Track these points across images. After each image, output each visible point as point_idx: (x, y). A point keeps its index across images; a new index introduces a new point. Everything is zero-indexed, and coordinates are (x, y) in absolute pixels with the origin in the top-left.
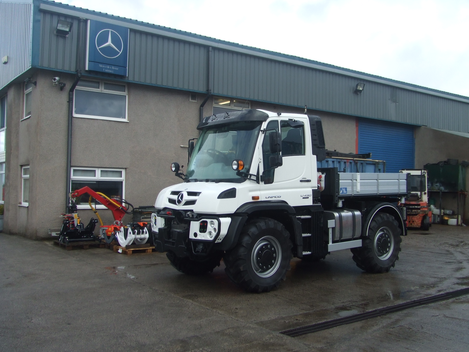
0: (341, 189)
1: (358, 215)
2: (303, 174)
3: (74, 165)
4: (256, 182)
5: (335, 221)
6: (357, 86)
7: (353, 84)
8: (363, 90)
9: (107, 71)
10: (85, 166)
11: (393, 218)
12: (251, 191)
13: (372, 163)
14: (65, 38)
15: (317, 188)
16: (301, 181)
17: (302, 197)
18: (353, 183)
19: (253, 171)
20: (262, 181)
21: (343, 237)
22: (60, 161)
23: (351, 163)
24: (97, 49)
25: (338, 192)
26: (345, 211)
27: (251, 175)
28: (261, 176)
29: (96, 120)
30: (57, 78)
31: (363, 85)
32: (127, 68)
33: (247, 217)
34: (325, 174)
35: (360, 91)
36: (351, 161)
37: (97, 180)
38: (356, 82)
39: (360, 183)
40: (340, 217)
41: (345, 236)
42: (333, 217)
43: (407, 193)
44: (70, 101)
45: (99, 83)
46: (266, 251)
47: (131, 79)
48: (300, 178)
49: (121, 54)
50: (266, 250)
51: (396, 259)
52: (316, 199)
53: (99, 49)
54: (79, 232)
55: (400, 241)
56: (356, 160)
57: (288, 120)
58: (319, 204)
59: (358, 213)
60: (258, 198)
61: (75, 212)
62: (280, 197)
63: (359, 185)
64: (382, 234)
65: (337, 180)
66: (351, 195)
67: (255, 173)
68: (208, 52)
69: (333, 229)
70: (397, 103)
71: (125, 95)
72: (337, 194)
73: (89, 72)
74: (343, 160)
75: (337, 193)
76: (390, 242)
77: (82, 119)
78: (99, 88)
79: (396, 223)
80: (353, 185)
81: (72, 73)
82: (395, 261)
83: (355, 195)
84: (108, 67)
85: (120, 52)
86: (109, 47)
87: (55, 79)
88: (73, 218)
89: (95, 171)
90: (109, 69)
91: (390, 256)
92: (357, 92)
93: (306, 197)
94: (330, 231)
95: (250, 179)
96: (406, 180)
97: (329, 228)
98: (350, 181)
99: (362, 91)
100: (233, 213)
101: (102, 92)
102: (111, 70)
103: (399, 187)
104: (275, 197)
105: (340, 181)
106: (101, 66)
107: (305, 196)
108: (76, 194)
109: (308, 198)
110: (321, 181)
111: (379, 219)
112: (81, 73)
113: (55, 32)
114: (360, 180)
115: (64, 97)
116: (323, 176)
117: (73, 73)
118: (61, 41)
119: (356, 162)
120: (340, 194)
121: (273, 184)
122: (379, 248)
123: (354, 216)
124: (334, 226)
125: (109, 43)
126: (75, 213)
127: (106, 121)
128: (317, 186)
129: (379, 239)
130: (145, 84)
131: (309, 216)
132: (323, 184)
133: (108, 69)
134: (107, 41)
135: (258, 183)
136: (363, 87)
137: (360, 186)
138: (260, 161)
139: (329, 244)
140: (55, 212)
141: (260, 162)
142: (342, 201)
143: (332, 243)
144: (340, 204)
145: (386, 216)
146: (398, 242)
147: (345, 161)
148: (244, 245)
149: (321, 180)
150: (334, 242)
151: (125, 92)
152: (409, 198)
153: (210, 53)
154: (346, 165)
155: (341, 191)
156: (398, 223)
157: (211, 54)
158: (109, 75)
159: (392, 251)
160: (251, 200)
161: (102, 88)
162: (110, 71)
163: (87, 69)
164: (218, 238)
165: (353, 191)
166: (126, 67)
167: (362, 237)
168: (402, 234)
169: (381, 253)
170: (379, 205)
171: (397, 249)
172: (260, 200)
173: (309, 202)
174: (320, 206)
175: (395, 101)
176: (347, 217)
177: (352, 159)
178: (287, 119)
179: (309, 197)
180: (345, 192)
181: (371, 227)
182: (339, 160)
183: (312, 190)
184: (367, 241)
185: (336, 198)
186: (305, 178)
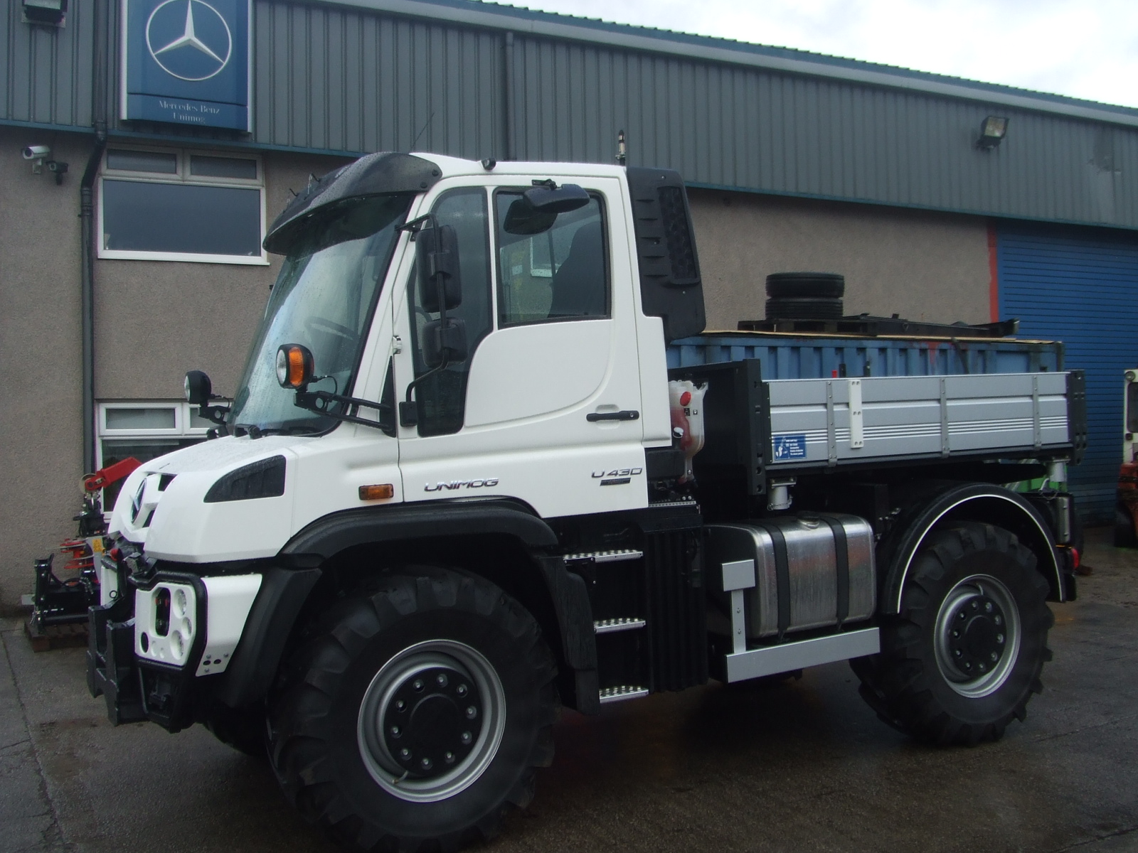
0: (778, 440)
1: (859, 537)
2: (600, 392)
3: (105, 397)
4: (380, 430)
5: (756, 563)
6: (984, 124)
7: (972, 120)
8: (1003, 136)
9: (184, 118)
10: (140, 397)
11: (1014, 537)
12: (353, 465)
13: (1015, 349)
14: (55, 30)
15: (669, 443)
16: (592, 418)
17: (599, 481)
18: (830, 415)
19: (368, 386)
20: (407, 423)
21: (794, 620)
22: (66, 387)
23: (943, 351)
24: (151, 56)
25: (766, 453)
26: (805, 523)
27: (358, 403)
28: (401, 404)
29: (168, 264)
30: (36, 149)
31: (1003, 120)
32: (249, 107)
33: (321, 572)
34: (706, 388)
35: (996, 141)
36: (945, 346)
37: (180, 437)
38: (982, 115)
39: (861, 416)
40: (780, 548)
41: (802, 616)
42: (748, 550)
43: (1070, 445)
44: (87, 213)
45: (173, 157)
46: (425, 699)
47: (264, 139)
48: (591, 406)
49: (225, 67)
50: (429, 697)
51: (1031, 692)
52: (667, 482)
53: (158, 56)
54: (89, 592)
55: (1048, 621)
56: (961, 341)
57: (531, 184)
58: (687, 500)
59: (856, 528)
60: (387, 491)
61: (95, 533)
62: (496, 483)
63: (857, 423)
64: (970, 601)
65: (758, 410)
66: (827, 461)
67: (375, 395)
68: (504, 46)
69: (750, 595)
70: (1118, 170)
71: (257, 187)
72: (760, 460)
73: (133, 124)
74: (916, 345)
75: (760, 456)
76: (1003, 629)
77: (127, 263)
78: (175, 172)
79: (1026, 557)
80: (831, 425)
81: (82, 130)
82: (1026, 699)
83: (840, 463)
84: (188, 108)
85: (224, 60)
86: (189, 48)
87: (29, 153)
88: (89, 551)
89: (172, 411)
90: (191, 113)
91: (1004, 680)
92: (985, 144)
93: (618, 477)
94: (738, 604)
95: (354, 420)
96: (1065, 395)
97: (729, 593)
98: (821, 409)
99: (1003, 141)
100: (274, 554)
101: (186, 183)
102: (198, 114)
103: (1036, 424)
104: (470, 485)
105: (773, 411)
106: (166, 106)
107: (610, 474)
108: (100, 479)
109: (627, 481)
110: (688, 414)
111: (951, 546)
112: (106, 130)
113: (24, 18)
114: (863, 403)
115: (67, 203)
116: (698, 395)
117: (86, 130)
118: (43, 39)
119: (962, 347)
120: (774, 462)
121: (463, 433)
122: (958, 653)
123: (840, 541)
124: (753, 585)
125: (189, 35)
126: (96, 535)
127: (199, 266)
128: (669, 434)
129: (955, 621)
130: (309, 152)
131: (635, 552)
132: (697, 426)
133: (188, 114)
134: (181, 32)
135: (392, 432)
136: (1005, 128)
137: (861, 425)
138: (398, 347)
139: (731, 651)
140: (55, 535)
141: (397, 351)
142: (788, 486)
143: (747, 649)
144: (780, 499)
145: (981, 535)
146: (1036, 629)
147: (924, 345)
148: (314, 683)
149: (687, 412)
150: (752, 643)
151: (256, 178)
152: (1079, 461)
153: (509, 50)
154: (929, 360)
155: (780, 449)
156: (1034, 555)
157: (515, 52)
158: (195, 129)
159: (1014, 661)
160: (356, 502)
161: (183, 172)
162: (195, 119)
163: (124, 116)
164: (204, 659)
165: (832, 445)
166: (245, 105)
167: (882, 618)
168: (1054, 597)
169: (965, 670)
170: (948, 495)
171: (1035, 654)
172: (397, 498)
173: (635, 497)
174: (693, 507)
175: (1110, 167)
176: (810, 545)
177: (949, 338)
178: (526, 182)
179: (633, 478)
180: (795, 450)
181: (916, 578)
182: (902, 345)
183: (647, 450)
184: (904, 632)
185: (757, 478)
186: (613, 406)
